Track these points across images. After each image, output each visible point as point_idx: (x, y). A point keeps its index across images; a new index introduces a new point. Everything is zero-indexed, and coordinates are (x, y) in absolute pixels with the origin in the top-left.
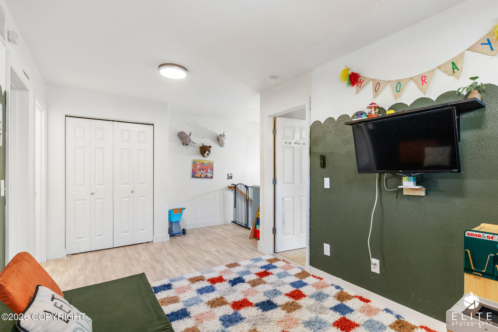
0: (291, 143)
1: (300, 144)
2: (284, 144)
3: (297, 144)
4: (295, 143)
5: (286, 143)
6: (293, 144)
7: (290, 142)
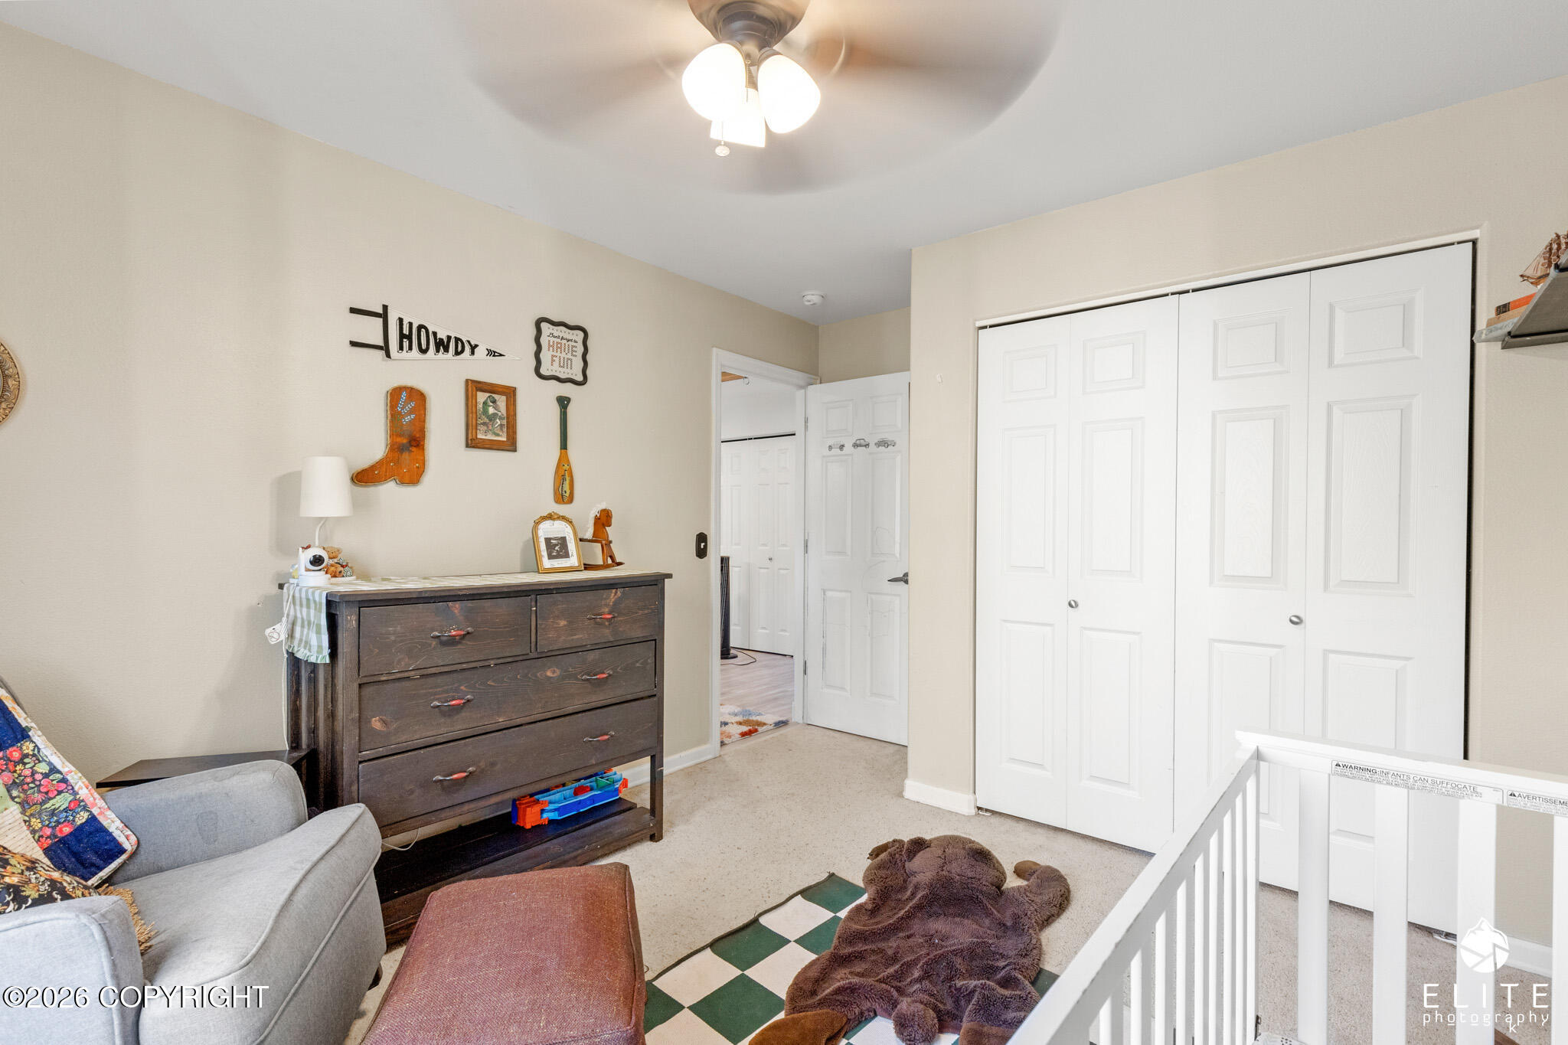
0: (843, 446)
1: (868, 445)
2: (826, 452)
3: (861, 446)
4: (856, 445)
5: (830, 448)
6: (848, 448)
7: (842, 444)
